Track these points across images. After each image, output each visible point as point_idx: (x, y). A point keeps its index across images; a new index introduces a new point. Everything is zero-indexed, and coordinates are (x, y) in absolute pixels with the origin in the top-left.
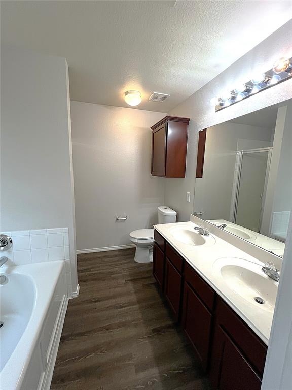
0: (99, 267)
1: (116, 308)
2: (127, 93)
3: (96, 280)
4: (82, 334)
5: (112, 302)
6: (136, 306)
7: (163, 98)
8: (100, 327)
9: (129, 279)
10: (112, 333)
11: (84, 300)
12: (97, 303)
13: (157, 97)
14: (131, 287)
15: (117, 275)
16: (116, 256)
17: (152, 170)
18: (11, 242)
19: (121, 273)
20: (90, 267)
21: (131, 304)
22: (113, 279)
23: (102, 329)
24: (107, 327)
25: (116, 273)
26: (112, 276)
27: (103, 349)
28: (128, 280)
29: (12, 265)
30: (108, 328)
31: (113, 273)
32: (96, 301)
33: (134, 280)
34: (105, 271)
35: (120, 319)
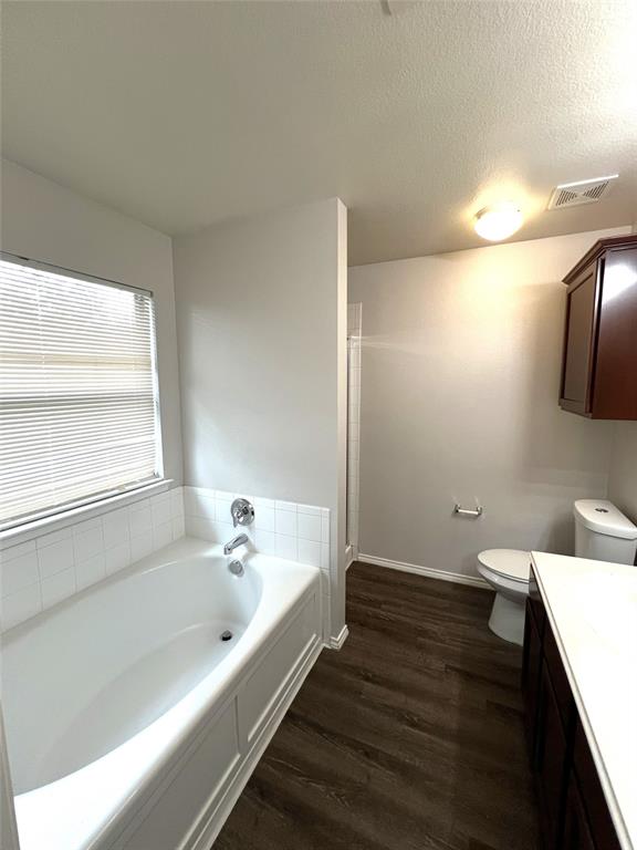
0: (400, 606)
1: (401, 719)
2: (479, 215)
3: (384, 631)
4: (320, 730)
5: (398, 699)
6: (450, 746)
7: (596, 192)
8: (355, 741)
9: (458, 666)
10: (373, 770)
11: (346, 662)
12: (366, 683)
13: (574, 196)
14: (453, 687)
15: (432, 642)
16: (444, 596)
17: (562, 396)
18: (253, 513)
19: (443, 642)
20: (381, 598)
21: (438, 730)
22: (421, 647)
23: (355, 745)
24: (368, 750)
25: (430, 638)
26: (420, 639)
27: (344, 791)
28: (451, 668)
29: (253, 551)
30: (370, 754)
31: (424, 633)
32: (367, 679)
33: (468, 676)
34: (408, 620)
35: (400, 750)
